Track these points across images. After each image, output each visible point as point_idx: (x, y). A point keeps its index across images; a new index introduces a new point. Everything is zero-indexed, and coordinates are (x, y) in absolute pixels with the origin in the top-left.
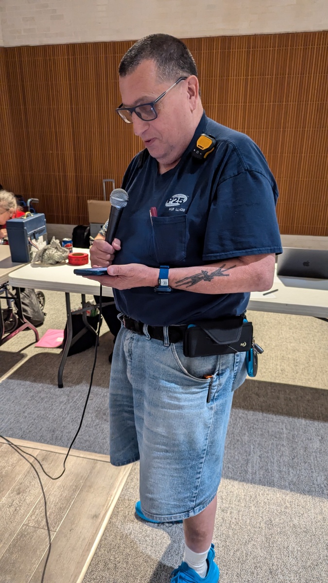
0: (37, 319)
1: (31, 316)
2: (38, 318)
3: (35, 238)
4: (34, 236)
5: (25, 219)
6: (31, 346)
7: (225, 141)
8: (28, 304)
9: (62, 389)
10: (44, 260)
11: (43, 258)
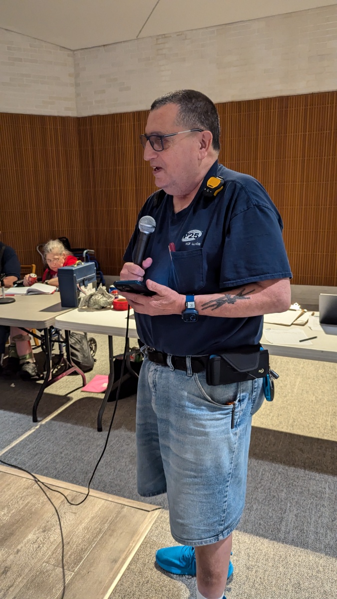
0: (86, 365)
1: (81, 361)
2: (87, 363)
3: (84, 284)
4: (83, 283)
5: (75, 267)
6: (78, 390)
7: (233, 181)
8: (79, 349)
9: (101, 433)
10: (91, 305)
11: (89, 303)
